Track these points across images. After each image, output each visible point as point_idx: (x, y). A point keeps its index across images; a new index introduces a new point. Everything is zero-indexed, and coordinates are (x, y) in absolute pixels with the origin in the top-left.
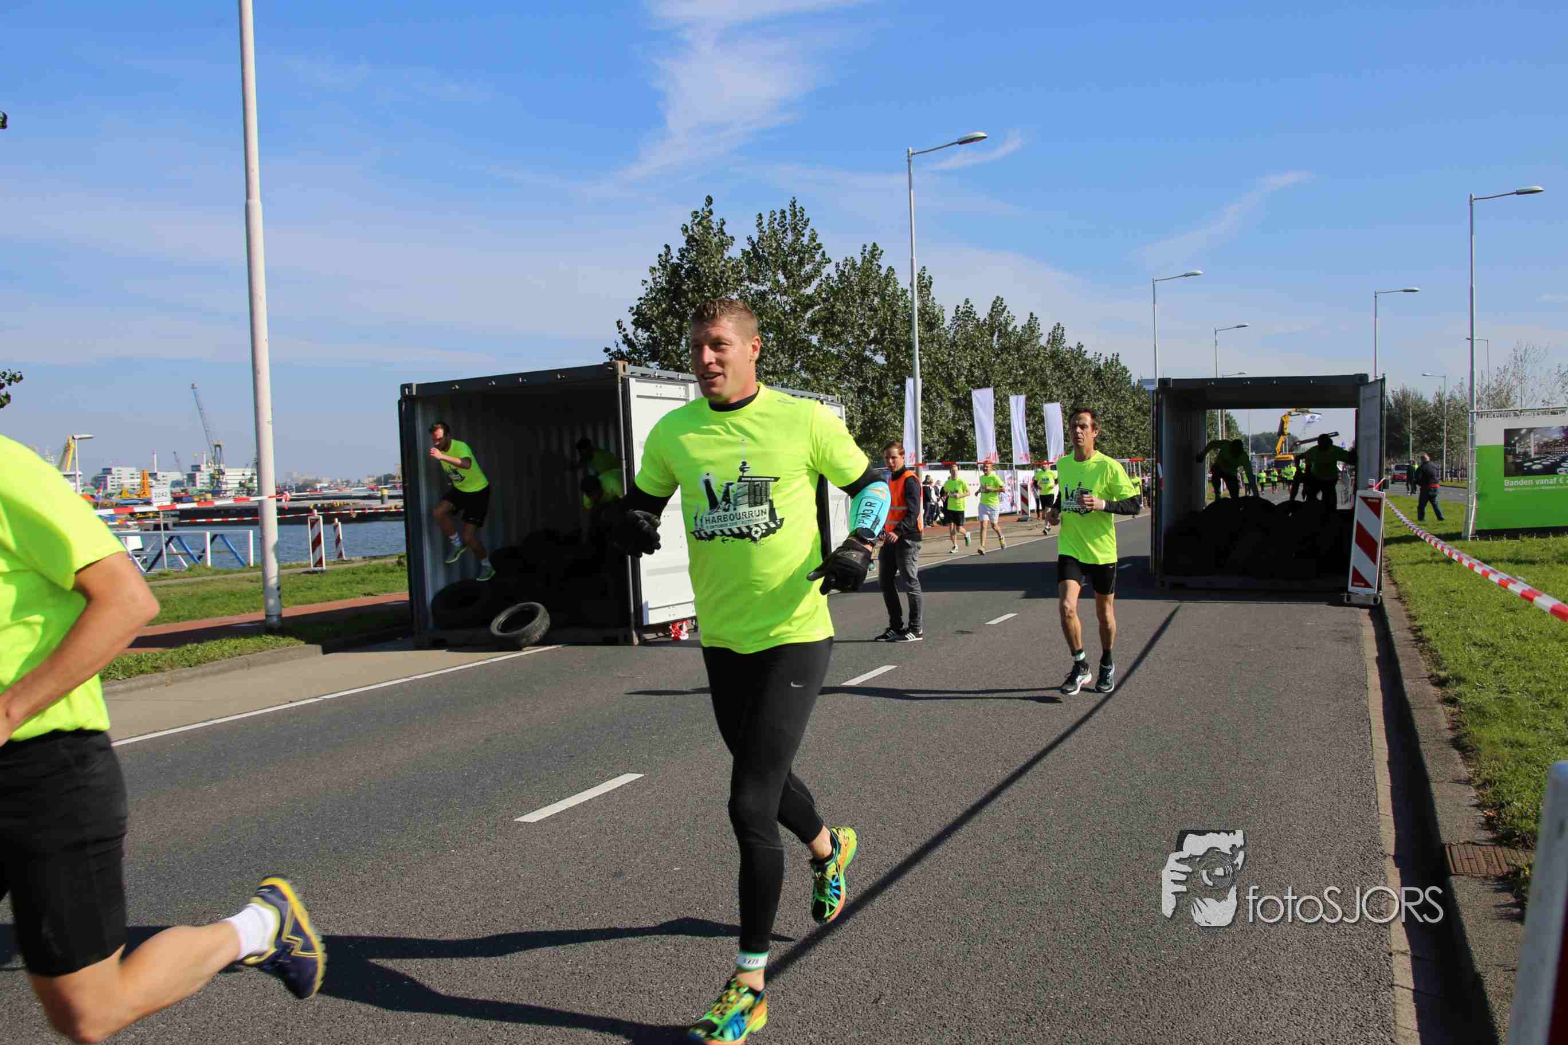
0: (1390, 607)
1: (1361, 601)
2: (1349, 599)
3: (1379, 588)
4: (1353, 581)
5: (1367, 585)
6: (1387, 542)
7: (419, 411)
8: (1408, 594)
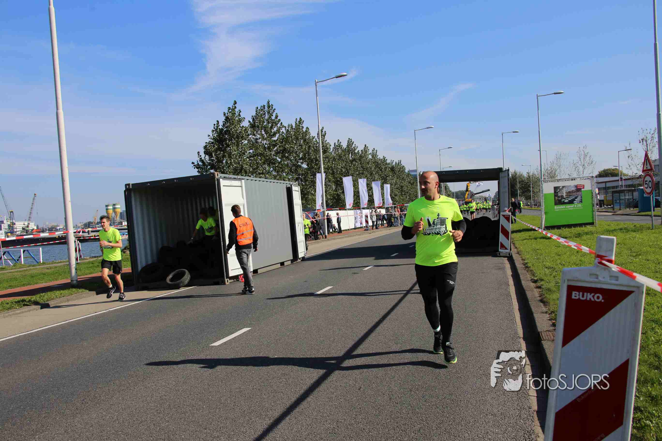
0: (515, 257)
1: (504, 255)
2: (499, 254)
3: (511, 250)
4: (501, 247)
5: (506, 249)
6: (513, 232)
7: (133, 195)
8: (521, 251)
